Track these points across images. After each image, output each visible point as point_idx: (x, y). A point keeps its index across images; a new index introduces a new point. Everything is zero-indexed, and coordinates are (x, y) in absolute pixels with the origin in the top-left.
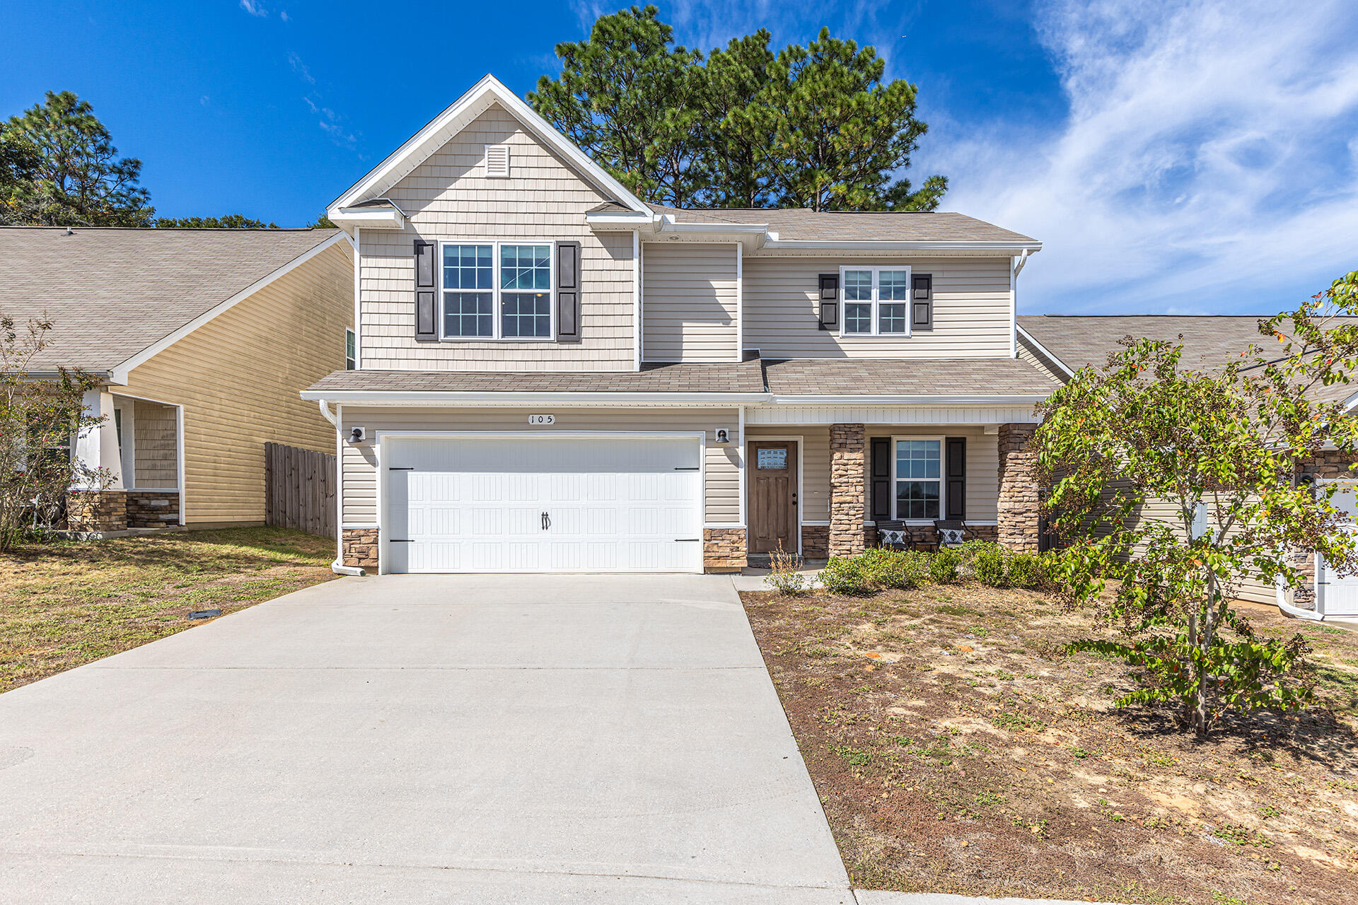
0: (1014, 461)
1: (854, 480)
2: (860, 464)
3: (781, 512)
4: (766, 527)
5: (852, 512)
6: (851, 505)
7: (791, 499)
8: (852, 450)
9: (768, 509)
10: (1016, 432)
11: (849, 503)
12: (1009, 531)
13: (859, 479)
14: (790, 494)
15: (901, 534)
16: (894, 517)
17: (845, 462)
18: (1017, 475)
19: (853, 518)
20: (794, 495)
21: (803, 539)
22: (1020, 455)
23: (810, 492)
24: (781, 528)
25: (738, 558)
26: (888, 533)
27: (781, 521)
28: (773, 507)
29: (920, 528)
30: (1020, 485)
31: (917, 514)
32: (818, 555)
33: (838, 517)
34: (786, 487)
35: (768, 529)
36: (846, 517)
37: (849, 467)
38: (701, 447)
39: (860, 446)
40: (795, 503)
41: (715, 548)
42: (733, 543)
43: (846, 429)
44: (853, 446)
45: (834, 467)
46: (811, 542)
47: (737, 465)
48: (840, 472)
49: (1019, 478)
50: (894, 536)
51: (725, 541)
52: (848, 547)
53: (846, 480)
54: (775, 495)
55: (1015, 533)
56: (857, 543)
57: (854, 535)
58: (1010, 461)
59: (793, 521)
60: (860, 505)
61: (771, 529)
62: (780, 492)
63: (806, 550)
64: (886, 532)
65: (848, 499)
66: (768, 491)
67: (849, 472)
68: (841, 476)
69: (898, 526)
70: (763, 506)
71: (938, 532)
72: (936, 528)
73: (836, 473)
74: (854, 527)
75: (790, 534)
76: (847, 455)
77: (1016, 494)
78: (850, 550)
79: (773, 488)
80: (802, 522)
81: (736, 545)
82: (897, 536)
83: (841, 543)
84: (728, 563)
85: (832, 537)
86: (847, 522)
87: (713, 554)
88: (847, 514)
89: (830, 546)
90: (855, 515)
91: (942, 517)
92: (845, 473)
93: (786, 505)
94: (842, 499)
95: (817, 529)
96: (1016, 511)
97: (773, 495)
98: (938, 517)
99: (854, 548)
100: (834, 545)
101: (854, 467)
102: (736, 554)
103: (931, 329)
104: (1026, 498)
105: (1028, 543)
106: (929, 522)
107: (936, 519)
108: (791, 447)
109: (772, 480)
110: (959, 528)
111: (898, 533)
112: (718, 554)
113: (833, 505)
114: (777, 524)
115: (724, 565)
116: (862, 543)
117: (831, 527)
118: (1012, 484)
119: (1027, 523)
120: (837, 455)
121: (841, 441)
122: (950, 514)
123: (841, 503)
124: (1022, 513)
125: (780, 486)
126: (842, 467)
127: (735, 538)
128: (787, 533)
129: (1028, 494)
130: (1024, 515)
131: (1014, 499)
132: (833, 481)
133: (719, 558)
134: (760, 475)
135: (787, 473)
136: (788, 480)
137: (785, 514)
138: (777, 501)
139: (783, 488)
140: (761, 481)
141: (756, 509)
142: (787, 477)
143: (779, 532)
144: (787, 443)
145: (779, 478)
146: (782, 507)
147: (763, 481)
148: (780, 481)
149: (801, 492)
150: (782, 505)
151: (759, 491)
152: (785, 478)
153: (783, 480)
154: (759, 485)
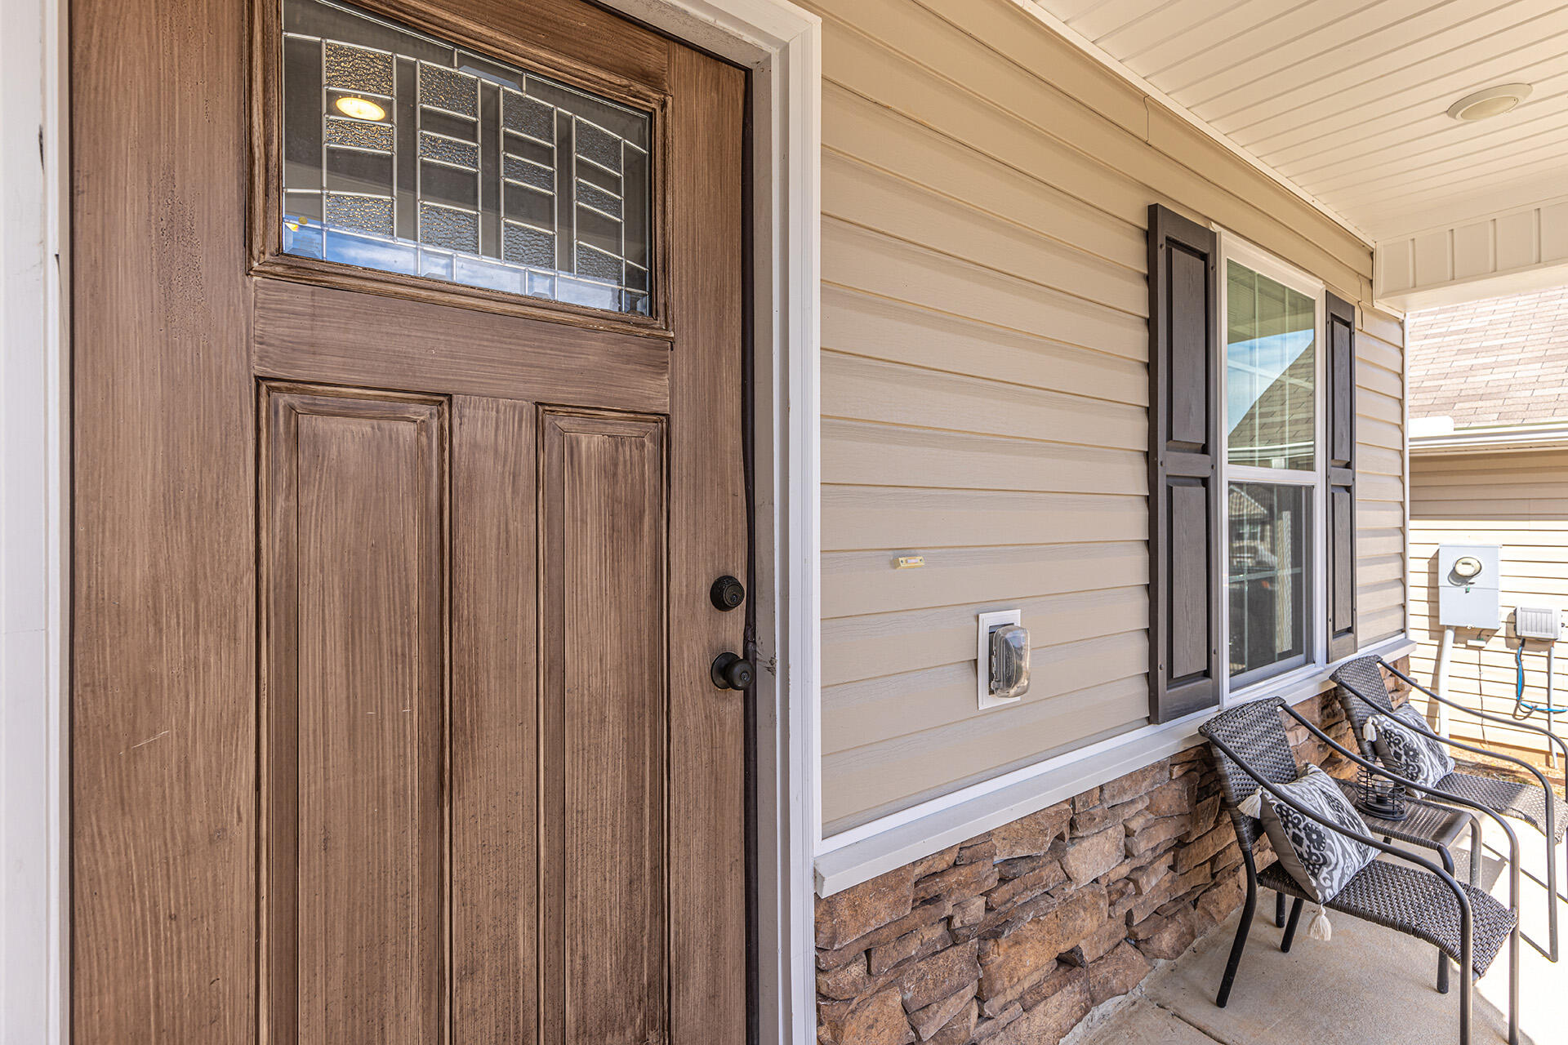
3: (600, 788)
7: (695, 640)
14: (689, 581)
20: (728, 592)
24: (597, 970)
34: (646, 514)
54: (531, 609)
62: (587, 562)
66: (444, 562)
75: (689, 1005)
79: (497, 518)
93: (651, 704)
97: (505, 612)
108: (691, 100)
109: (489, 430)
125: (584, 498)
128: (660, 992)
134: (314, 348)
135: (660, 367)
136: (665, 441)
137: (636, 804)
138: (556, 669)
139: (622, 522)
140: (337, 424)
141: (242, 833)
142: (662, 404)
143: (582, 1019)
144: (653, 57)
145: (572, 410)
146: (614, 732)
147: (365, 427)
148: (591, 442)
149: (805, 561)
150: (612, 712)
151: (292, 570)
152: (637, 415)
153: (618, 441)
154: (296, 484)
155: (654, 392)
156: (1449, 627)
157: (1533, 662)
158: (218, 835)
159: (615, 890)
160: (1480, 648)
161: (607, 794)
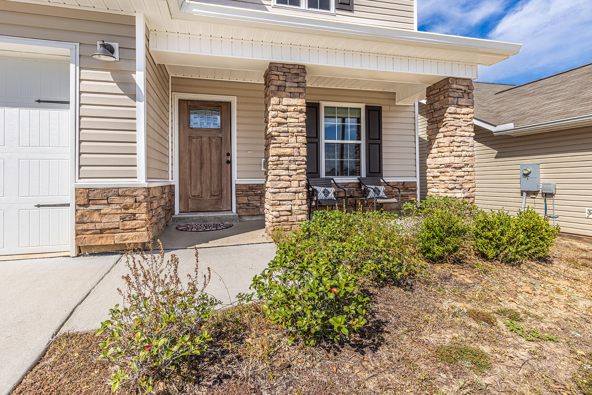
0: (454, 116)
1: (295, 130)
2: (301, 112)
3: (215, 171)
4: (199, 186)
5: (293, 166)
6: (291, 158)
7: (225, 158)
8: (292, 95)
9: (201, 168)
10: (454, 86)
11: (289, 156)
12: (451, 186)
13: (300, 129)
14: (224, 153)
15: (332, 190)
16: (323, 175)
17: (285, 107)
18: (456, 129)
19: (294, 173)
20: (228, 154)
21: (237, 197)
22: (458, 110)
23: (244, 151)
24: (215, 187)
25: (134, 229)
26: (320, 189)
27: (215, 179)
28: (207, 166)
29: (346, 185)
30: (459, 139)
31: (343, 172)
32: (252, 212)
33: (276, 172)
34: (219, 147)
35: (202, 187)
36: (286, 172)
37: (288, 114)
38: (72, 66)
39: (301, 90)
40: (229, 162)
41: (96, 217)
42: (126, 208)
43: (285, 70)
44: (293, 90)
45: (271, 114)
46: (245, 200)
47: (133, 97)
48: (278, 119)
49: (458, 132)
50: (326, 193)
51: (114, 206)
52: (289, 208)
53: (286, 129)
54: (208, 154)
55: (455, 188)
56: (299, 202)
57: (295, 193)
58: (450, 116)
59: (227, 180)
60: (302, 158)
61: (204, 188)
62: (214, 151)
63: (240, 208)
64: (318, 188)
65: (288, 151)
66: (201, 150)
67: (289, 120)
68: (279, 124)
69: (327, 183)
70: (196, 164)
71: (363, 188)
72: (360, 184)
73: (273, 120)
74: (295, 184)
75: (224, 193)
76: (285, 101)
77: (455, 149)
78: (290, 211)
79: (206, 147)
80: (236, 180)
81: (131, 211)
82: (329, 193)
83: (280, 202)
84: (117, 238)
85: (268, 195)
86: (287, 178)
87: (91, 226)
88: (288, 169)
89: (267, 206)
90: (296, 170)
91: (364, 174)
92: (284, 121)
93: (220, 164)
94: (281, 151)
95: (251, 188)
96: (456, 165)
97: (206, 154)
98: (360, 174)
99: (295, 208)
100: (273, 205)
101: (295, 115)
102: (130, 224)
103: (351, 11)
104: (464, 153)
105: (466, 197)
106: (354, 180)
107: (359, 177)
108: (224, 107)
109: (205, 140)
110: (380, 184)
111: (329, 189)
112: (99, 226)
113: (271, 159)
114: (211, 183)
115: (110, 242)
116: (304, 202)
117: (268, 184)
118: (452, 138)
119: (465, 177)
120: (274, 100)
121: (279, 83)
122: (370, 173)
123: (279, 156)
124: (461, 168)
125: (213, 145)
126: (281, 114)
127: (129, 201)
128: (221, 191)
129: (466, 148)
130: (463, 169)
131: (454, 153)
132: (270, 130)
133: (102, 231)
134: (192, 134)
135: (221, 133)
136: (221, 140)
137: (219, 173)
138: (211, 160)
139: (217, 147)
140: (194, 139)
141: (188, 168)
142: (221, 136)
143: (213, 190)
144: (220, 104)
145: (212, 137)
146: (216, 166)
147: (196, 139)
148: (214, 140)
149: (234, 151)
150: (216, 164)
151: (191, 150)
152: (219, 137)
153: (217, 140)
154: (191, 144)
155: (220, 135)
156: (524, 191)
157: (549, 201)
158: (187, 168)
159: (216, 180)
160: (534, 198)
161: (216, 171)
